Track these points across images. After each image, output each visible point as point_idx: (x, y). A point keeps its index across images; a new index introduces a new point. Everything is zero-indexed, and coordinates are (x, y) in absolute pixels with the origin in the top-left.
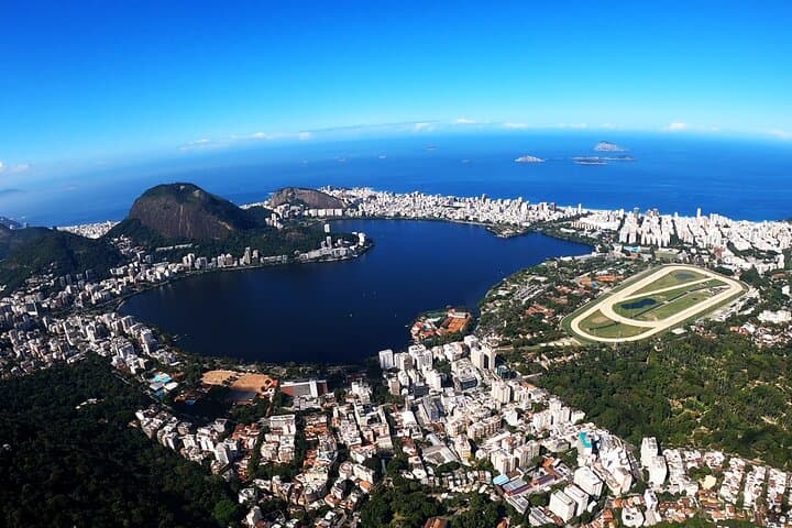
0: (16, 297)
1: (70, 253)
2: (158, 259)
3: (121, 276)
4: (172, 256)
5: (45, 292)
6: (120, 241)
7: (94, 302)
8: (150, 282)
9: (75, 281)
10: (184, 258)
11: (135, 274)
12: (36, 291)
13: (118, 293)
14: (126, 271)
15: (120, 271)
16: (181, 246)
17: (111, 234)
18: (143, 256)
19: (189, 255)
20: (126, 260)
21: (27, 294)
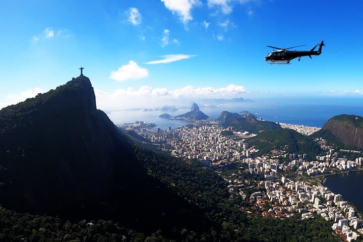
0: (265, 158)
1: (296, 142)
2: (341, 155)
3: (322, 162)
4: (348, 155)
5: (281, 160)
6: (319, 140)
7: (309, 174)
8: (339, 169)
9: (297, 158)
10: (357, 159)
11: (330, 162)
12: (276, 158)
13: (322, 171)
14: (325, 159)
15: (322, 158)
16: (354, 151)
17: (315, 135)
18: (333, 152)
19: (360, 158)
20: (323, 152)
21: (270, 158)
